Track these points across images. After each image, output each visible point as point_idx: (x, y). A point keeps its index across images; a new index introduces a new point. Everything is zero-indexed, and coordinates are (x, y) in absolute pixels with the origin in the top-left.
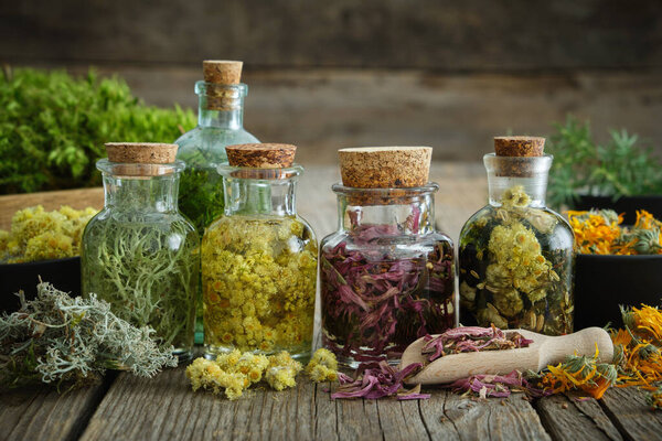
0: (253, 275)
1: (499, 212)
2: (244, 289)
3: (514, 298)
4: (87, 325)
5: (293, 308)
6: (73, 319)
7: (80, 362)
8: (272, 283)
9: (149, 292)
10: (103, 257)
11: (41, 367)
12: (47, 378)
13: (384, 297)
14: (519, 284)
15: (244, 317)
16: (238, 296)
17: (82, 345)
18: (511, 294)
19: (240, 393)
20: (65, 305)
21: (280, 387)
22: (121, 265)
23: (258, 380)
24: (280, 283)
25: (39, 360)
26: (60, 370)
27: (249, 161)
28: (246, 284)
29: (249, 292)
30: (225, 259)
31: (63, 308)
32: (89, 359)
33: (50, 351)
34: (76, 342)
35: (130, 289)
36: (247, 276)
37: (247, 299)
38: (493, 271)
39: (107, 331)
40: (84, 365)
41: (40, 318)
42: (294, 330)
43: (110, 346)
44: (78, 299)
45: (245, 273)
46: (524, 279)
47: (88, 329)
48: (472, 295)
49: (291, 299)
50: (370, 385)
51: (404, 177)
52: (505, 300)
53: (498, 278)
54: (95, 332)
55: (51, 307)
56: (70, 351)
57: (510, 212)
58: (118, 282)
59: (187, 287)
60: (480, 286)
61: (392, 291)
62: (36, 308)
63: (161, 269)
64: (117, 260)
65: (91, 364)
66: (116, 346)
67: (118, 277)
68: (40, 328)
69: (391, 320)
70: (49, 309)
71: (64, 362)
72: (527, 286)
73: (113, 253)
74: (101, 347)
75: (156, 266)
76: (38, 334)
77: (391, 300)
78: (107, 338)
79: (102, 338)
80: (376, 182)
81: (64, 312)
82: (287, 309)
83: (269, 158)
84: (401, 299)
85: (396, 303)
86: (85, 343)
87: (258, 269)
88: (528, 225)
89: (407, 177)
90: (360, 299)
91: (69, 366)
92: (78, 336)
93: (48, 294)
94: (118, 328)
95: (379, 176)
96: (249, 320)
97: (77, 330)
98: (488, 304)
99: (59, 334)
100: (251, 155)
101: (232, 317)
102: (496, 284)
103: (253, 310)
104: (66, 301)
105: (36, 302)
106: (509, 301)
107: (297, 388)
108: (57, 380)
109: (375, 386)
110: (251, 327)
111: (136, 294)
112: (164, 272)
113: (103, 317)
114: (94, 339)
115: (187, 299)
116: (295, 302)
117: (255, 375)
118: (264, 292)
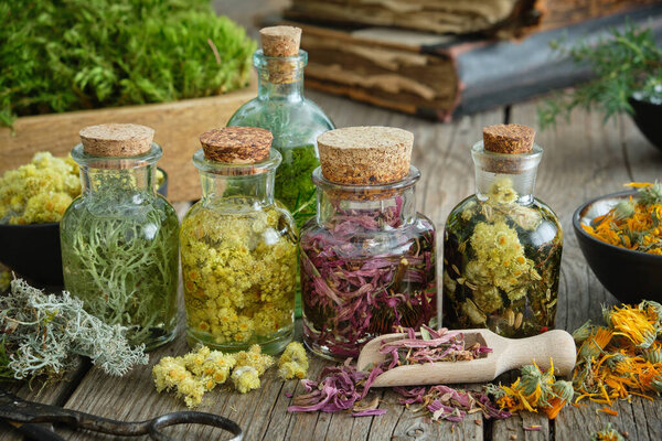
0: (228, 270)
1: (484, 206)
2: (218, 283)
3: (493, 295)
4: (60, 322)
5: (269, 300)
6: (46, 317)
7: (53, 358)
8: (246, 278)
9: (123, 283)
10: (78, 246)
11: (13, 364)
12: (19, 374)
13: (357, 294)
14: (499, 282)
15: (219, 308)
16: (212, 289)
17: (54, 342)
18: (490, 293)
19: (199, 400)
20: (38, 302)
21: (244, 390)
22: (97, 256)
23: (223, 382)
24: (254, 277)
25: (12, 357)
26: (32, 367)
27: (221, 156)
28: (219, 279)
29: (223, 286)
30: (199, 252)
31: (36, 305)
32: (62, 356)
33: (23, 347)
34: (48, 338)
35: (105, 280)
36: (221, 270)
37: (221, 292)
38: (474, 268)
39: (79, 329)
40: (57, 362)
41: (12, 314)
42: (271, 320)
43: (82, 343)
44: (52, 297)
45: (220, 267)
46: (504, 278)
47: (60, 326)
48: (452, 287)
49: (267, 291)
50: (327, 399)
51: (379, 173)
52: (483, 298)
53: (477, 276)
54: (67, 330)
55: (24, 304)
56: (42, 347)
57: (495, 209)
58: (94, 271)
59: (164, 274)
60: (460, 281)
61: (365, 288)
62: (9, 304)
63: (136, 261)
64: (93, 250)
65: (63, 361)
66: (89, 344)
67: (94, 268)
68: (13, 324)
69: (365, 315)
70: (22, 305)
71: (36, 359)
72: (507, 285)
73: (89, 242)
74: (73, 344)
75: (130, 257)
76: (11, 330)
77: (364, 296)
78: (79, 336)
79: (74, 336)
80: (350, 178)
81: (37, 310)
82: (263, 300)
83: (240, 155)
84: (374, 296)
85: (369, 299)
86: (57, 340)
87: (232, 263)
88: (511, 223)
89: (382, 173)
90: (333, 294)
91: (40, 363)
92: (51, 333)
93: (22, 291)
94: (90, 326)
95: (352, 173)
96: (224, 312)
97: (50, 327)
98: (468, 299)
99: (31, 330)
100: (223, 151)
101: (207, 308)
102: (476, 282)
103: (228, 303)
104: (39, 299)
105: (10, 298)
106: (488, 298)
107: (261, 390)
108: (29, 376)
109: (332, 398)
110: (225, 319)
111: (110, 285)
112: (137, 264)
113: (75, 314)
114: (66, 336)
115: (165, 285)
116: (270, 294)
117: (220, 377)
118: (237, 286)
